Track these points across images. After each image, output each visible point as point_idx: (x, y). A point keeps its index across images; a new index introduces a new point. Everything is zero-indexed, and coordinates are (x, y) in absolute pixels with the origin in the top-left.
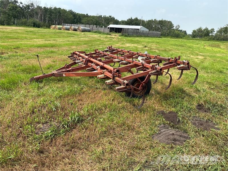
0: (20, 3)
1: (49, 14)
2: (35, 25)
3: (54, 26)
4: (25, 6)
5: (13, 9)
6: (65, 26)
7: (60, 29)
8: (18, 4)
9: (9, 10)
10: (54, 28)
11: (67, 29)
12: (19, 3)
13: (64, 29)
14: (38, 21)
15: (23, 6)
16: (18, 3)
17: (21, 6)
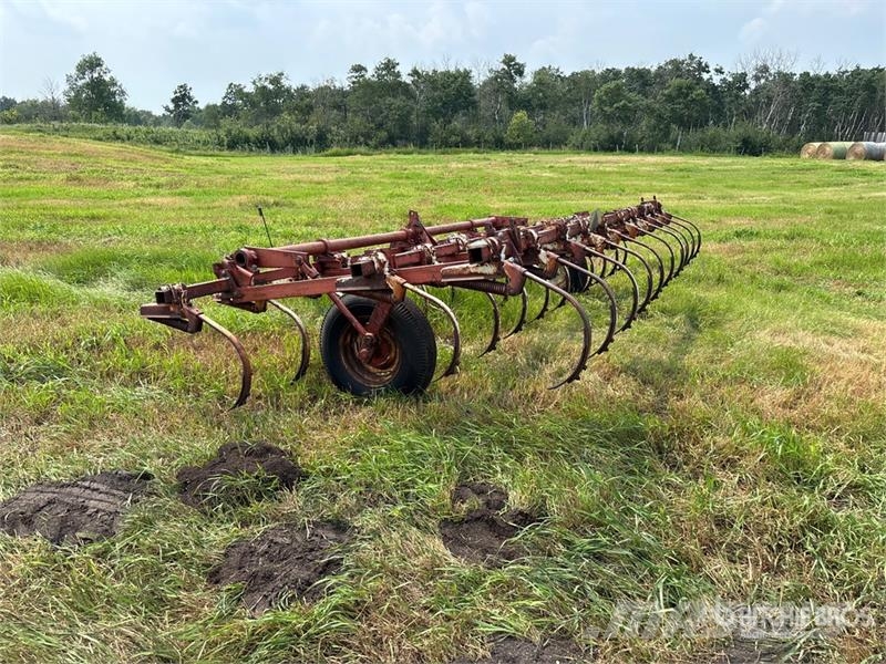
0: (717, 70)
1: (816, 100)
2: (749, 148)
3: (817, 144)
4: (731, 79)
5: (678, 97)
6: (864, 143)
7: (840, 156)
8: (705, 76)
9: (666, 100)
10: (815, 155)
11: (874, 153)
12: (713, 72)
13: (858, 157)
14: (762, 128)
15: (724, 80)
16: (708, 72)
17: (717, 80)
